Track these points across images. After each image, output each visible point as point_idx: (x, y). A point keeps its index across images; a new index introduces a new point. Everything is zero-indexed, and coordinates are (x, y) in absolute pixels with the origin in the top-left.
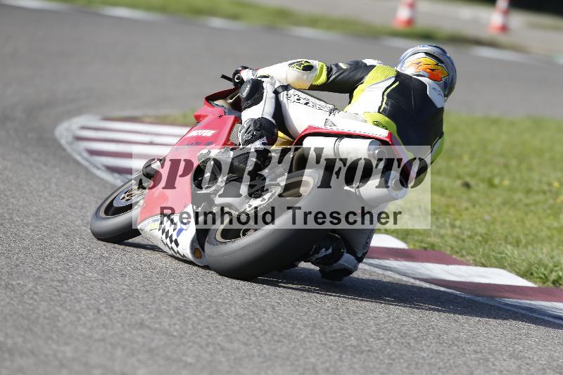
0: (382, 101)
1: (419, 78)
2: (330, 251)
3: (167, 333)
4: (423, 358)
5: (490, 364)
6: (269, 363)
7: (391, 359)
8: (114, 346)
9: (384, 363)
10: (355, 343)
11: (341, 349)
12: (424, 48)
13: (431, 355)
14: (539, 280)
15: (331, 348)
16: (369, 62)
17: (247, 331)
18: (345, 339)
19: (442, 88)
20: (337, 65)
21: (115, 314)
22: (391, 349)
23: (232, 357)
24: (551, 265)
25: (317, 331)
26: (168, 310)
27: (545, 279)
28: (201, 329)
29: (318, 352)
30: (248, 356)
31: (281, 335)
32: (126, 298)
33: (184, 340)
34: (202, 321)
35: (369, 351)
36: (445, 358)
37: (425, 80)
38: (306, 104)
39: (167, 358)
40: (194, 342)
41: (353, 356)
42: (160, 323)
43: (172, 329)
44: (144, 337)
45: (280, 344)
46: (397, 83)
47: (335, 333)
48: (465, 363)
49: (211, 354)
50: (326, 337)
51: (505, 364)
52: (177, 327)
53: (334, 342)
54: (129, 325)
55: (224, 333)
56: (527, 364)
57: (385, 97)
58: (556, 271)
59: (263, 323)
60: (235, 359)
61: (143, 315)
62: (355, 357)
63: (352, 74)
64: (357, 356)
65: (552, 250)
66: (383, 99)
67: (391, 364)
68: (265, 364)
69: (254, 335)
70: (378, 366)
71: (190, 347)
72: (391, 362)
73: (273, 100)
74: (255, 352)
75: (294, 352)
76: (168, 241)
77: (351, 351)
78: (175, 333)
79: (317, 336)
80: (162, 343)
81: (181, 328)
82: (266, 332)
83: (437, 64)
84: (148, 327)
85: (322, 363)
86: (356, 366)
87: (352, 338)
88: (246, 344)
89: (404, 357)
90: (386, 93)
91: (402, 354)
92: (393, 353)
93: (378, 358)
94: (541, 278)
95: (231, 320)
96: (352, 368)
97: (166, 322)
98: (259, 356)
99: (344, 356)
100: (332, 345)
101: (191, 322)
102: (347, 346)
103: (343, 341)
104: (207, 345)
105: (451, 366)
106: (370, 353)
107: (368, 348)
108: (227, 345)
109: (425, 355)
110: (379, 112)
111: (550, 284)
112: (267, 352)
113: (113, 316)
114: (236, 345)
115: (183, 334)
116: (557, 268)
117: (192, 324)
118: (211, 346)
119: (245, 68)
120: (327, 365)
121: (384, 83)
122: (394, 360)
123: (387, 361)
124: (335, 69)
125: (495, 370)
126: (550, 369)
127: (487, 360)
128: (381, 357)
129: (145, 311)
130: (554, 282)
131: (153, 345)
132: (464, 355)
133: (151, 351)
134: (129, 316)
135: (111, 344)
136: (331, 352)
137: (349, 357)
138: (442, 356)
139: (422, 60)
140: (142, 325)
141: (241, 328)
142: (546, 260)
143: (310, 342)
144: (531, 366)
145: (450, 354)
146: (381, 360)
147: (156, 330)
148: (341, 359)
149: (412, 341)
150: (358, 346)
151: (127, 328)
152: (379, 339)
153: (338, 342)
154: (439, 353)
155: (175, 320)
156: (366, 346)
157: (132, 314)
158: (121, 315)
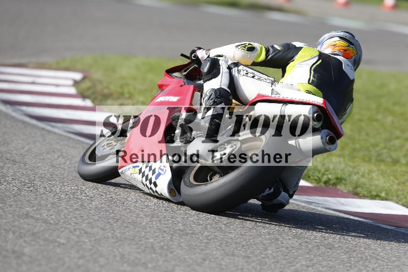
0: (310, 75)
1: (336, 56)
2: (272, 190)
3: (45, 221)
4: (231, 238)
5: (279, 242)
6: (120, 243)
7: (208, 240)
8: (7, 231)
9: (203, 243)
10: (182, 228)
11: (172, 232)
12: (337, 34)
13: (237, 236)
14: (314, 181)
15: (165, 231)
16: (298, 44)
17: (104, 219)
18: (175, 225)
19: (352, 64)
20: (273, 47)
21: (7, 208)
22: (208, 232)
23: (93, 239)
24: (323, 170)
25: (154, 219)
26: (47, 205)
27: (318, 181)
28: (71, 218)
29: (155, 235)
30: (105, 238)
31: (129, 222)
32: (15, 196)
33: (58, 227)
34: (71, 212)
35: (192, 234)
36: (247, 238)
37: (340, 58)
38: (253, 77)
39: (46, 240)
40: (65, 228)
41: (180, 237)
42: (41, 214)
43: (49, 219)
44: (29, 224)
45: (128, 229)
46: (320, 61)
47: (168, 220)
48: (261, 242)
49: (78, 237)
50: (161, 224)
51: (290, 242)
52: (53, 217)
53: (166, 227)
54: (18, 216)
55: (87, 221)
56: (306, 242)
57: (312, 72)
58: (327, 174)
59: (115, 214)
60: (95, 240)
61: (28, 209)
62: (182, 238)
63: (285, 54)
64: (183, 237)
65: (324, 160)
66: (311, 73)
67: (208, 243)
68: (117, 244)
69: (109, 222)
70: (198, 244)
71: (63, 232)
72: (208, 241)
73: (228, 75)
74: (110, 235)
75: (138, 234)
76: (148, 182)
77: (179, 234)
78: (52, 222)
79: (154, 223)
80: (42, 228)
81: (56, 218)
82: (117, 220)
83: (349, 46)
84: (31, 217)
85: (159, 243)
86: (183, 245)
87: (180, 224)
88: (103, 229)
89: (217, 238)
90: (313, 68)
91: (216, 236)
92: (210, 235)
93: (198, 239)
94: (316, 180)
95: (92, 212)
96: (180, 246)
97: (45, 214)
98: (113, 237)
99: (174, 237)
100: (166, 229)
101: (63, 213)
102: (176, 230)
103: (173, 227)
104: (75, 230)
105: (251, 244)
106: (193, 235)
107: (191, 232)
108: (89, 230)
109: (233, 236)
110: (309, 83)
111: (322, 184)
112: (118, 235)
113: (7, 209)
114: (95, 230)
115: (57, 222)
116: (327, 173)
117: (64, 215)
118: (77, 231)
119: (200, 48)
120: (162, 244)
121: (311, 61)
122: (210, 240)
123: (205, 241)
124: (271, 50)
125: (283, 247)
126: (322, 246)
127: (277, 240)
128: (201, 238)
129: (29, 206)
130: (325, 183)
131: (36, 230)
132: (260, 236)
133: (34, 234)
134: (18, 209)
135: (5, 230)
136: (165, 235)
137: (178, 238)
138: (245, 237)
139: (337, 43)
140: (27, 215)
141: (100, 217)
142: (320, 167)
143: (150, 227)
144: (309, 244)
145: (251, 236)
146: (201, 240)
147: (37, 219)
148: (172, 240)
149: (223, 226)
150: (184, 230)
151: (16, 218)
152: (199, 225)
153: (170, 227)
154: (242, 235)
155: (51, 212)
156: (190, 230)
157: (20, 208)
158: (12, 209)
